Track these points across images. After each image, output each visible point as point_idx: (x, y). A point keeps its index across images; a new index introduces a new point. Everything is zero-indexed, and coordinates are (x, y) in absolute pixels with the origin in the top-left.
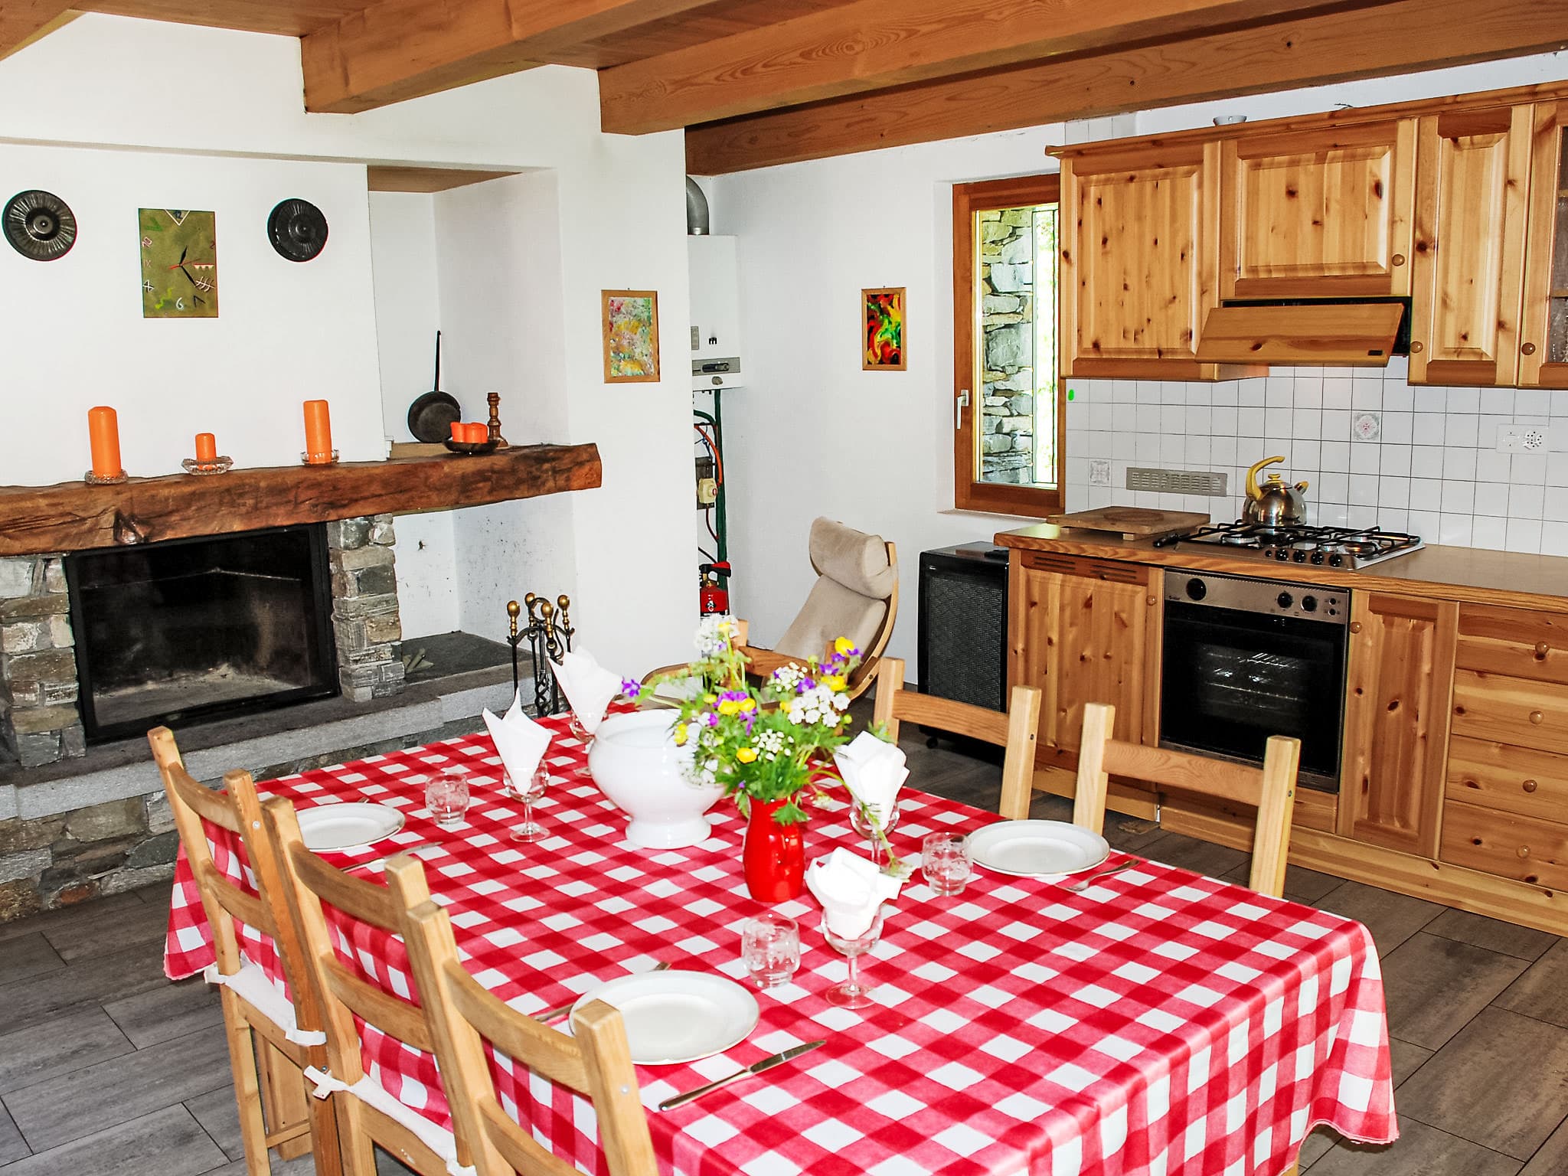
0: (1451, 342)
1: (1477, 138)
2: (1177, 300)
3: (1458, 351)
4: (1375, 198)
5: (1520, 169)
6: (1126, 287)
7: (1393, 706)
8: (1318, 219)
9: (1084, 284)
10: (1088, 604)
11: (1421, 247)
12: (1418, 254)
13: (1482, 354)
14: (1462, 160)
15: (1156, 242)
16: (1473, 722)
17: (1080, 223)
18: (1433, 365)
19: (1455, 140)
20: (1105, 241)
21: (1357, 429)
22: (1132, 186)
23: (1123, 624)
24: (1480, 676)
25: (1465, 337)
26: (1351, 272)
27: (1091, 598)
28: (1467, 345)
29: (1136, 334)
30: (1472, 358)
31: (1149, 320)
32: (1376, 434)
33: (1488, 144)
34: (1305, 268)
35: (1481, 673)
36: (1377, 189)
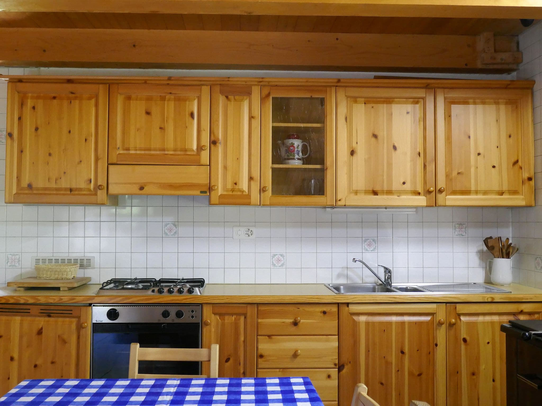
0: (229, 186)
1: (237, 97)
2: (82, 163)
3: (233, 190)
4: (190, 119)
5: (256, 113)
6: (50, 155)
7: (227, 360)
8: (162, 126)
9: (22, 151)
10: (40, 332)
11: (214, 143)
12: (212, 145)
13: (243, 192)
14: (231, 106)
15: (70, 132)
16: (267, 361)
17: (20, 119)
18: (221, 196)
19: (227, 97)
20: (37, 129)
21: (166, 231)
22: (55, 101)
23: (64, 342)
24: (269, 338)
25: (236, 184)
26: (179, 153)
27: (42, 329)
28: (236, 187)
29: (56, 180)
30: (239, 193)
31: (65, 173)
32: (175, 233)
33: (242, 100)
34: (155, 150)
35: (269, 336)
36: (192, 115)
